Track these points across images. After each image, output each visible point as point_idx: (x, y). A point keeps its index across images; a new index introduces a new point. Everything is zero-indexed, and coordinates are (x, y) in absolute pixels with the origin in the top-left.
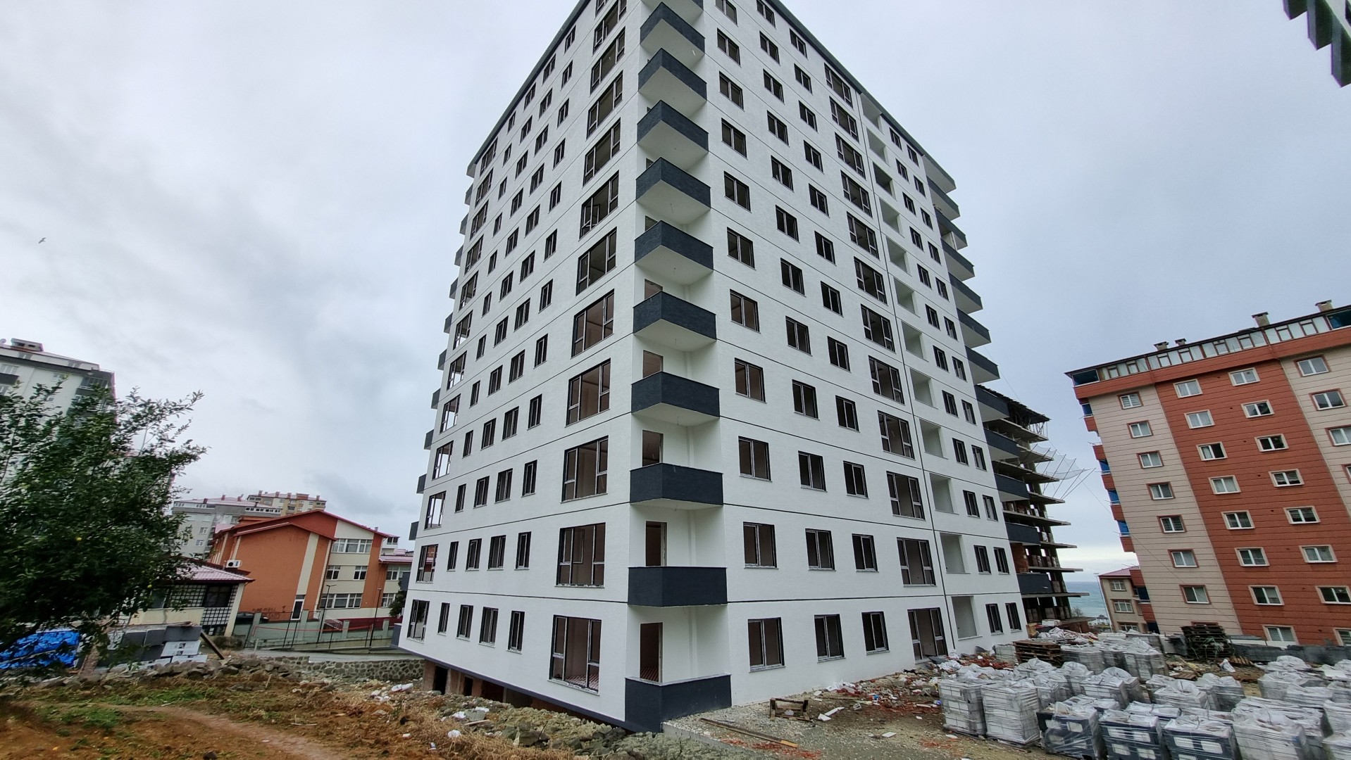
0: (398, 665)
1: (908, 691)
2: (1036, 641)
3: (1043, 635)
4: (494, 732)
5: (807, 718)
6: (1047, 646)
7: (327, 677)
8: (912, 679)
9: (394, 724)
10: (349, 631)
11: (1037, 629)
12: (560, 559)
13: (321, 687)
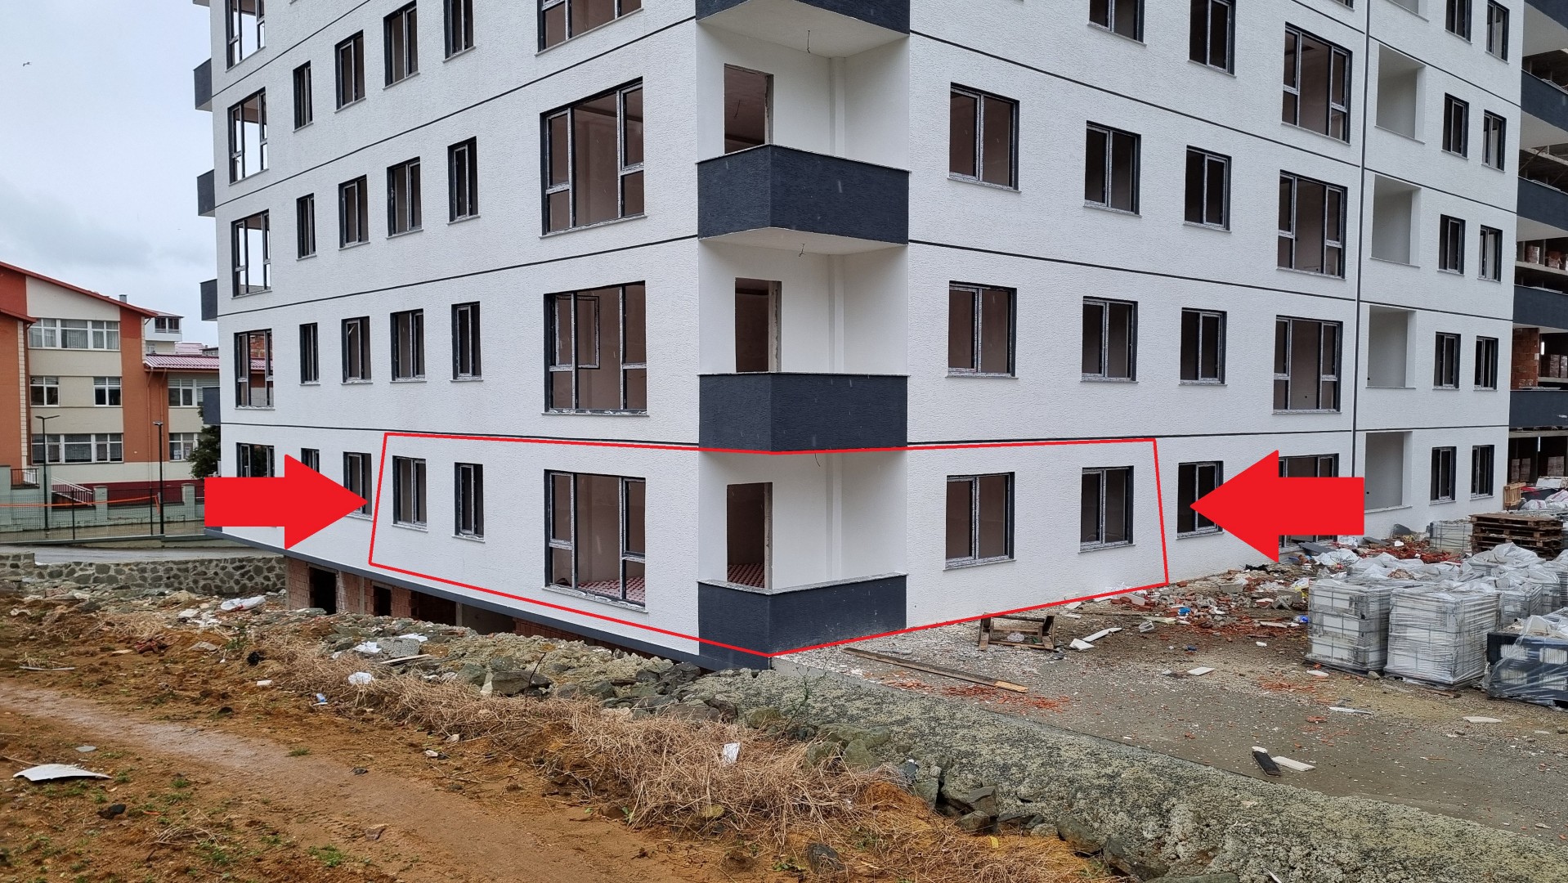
0: (230, 568)
1: (1247, 601)
2: (1517, 515)
3: (1533, 504)
4: (440, 674)
5: (1049, 646)
6: (1537, 523)
7: (80, 588)
8: (1258, 582)
9: (237, 665)
10: (110, 506)
11: (1523, 495)
12: (550, 359)
13: (69, 606)
